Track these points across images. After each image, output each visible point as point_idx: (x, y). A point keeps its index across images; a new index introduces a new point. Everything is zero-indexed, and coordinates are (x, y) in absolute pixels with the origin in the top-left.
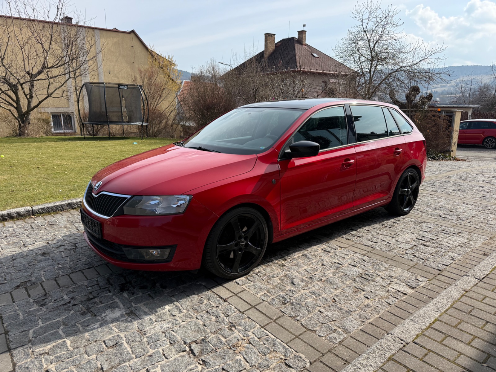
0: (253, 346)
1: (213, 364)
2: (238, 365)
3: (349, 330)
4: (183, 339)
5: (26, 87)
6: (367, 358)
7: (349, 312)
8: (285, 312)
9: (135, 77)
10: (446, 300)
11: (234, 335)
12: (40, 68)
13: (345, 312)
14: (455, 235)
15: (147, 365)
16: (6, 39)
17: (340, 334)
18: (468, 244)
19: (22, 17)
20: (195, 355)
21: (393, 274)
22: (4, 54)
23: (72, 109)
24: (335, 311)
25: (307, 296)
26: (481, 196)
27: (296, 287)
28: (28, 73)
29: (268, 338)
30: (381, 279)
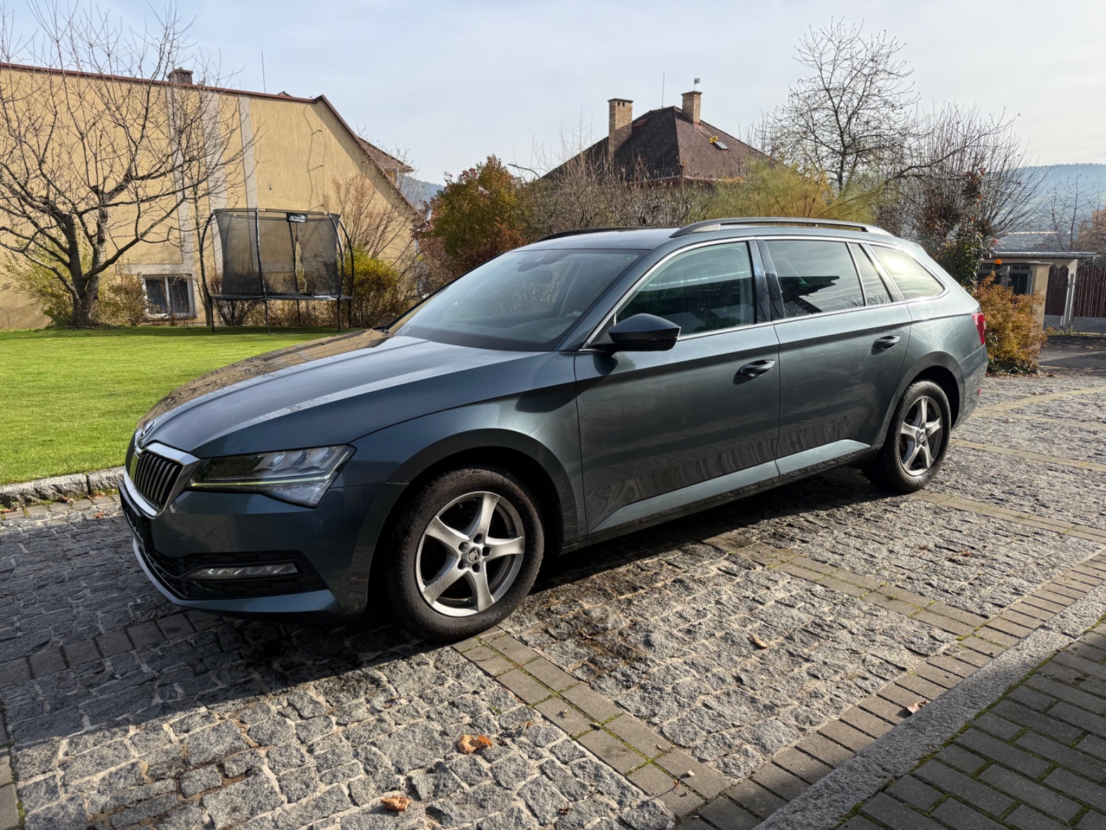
0: (550, 779)
1: (459, 819)
2: (513, 821)
3: (770, 748)
4: (394, 763)
5: (91, 220)
6: (803, 810)
7: (771, 708)
8: (627, 707)
9: (326, 198)
10: (992, 682)
11: (511, 754)
12: (119, 180)
13: (762, 708)
14: (1025, 539)
15: (311, 817)
16: (50, 118)
17: (748, 756)
18: (1055, 560)
19: (84, 71)
20: (418, 798)
21: (877, 624)
22: (45, 150)
23: (189, 267)
24: (740, 705)
25: (678, 672)
26: (1090, 455)
27: (655, 651)
28: (95, 190)
29: (586, 762)
30: (850, 635)
